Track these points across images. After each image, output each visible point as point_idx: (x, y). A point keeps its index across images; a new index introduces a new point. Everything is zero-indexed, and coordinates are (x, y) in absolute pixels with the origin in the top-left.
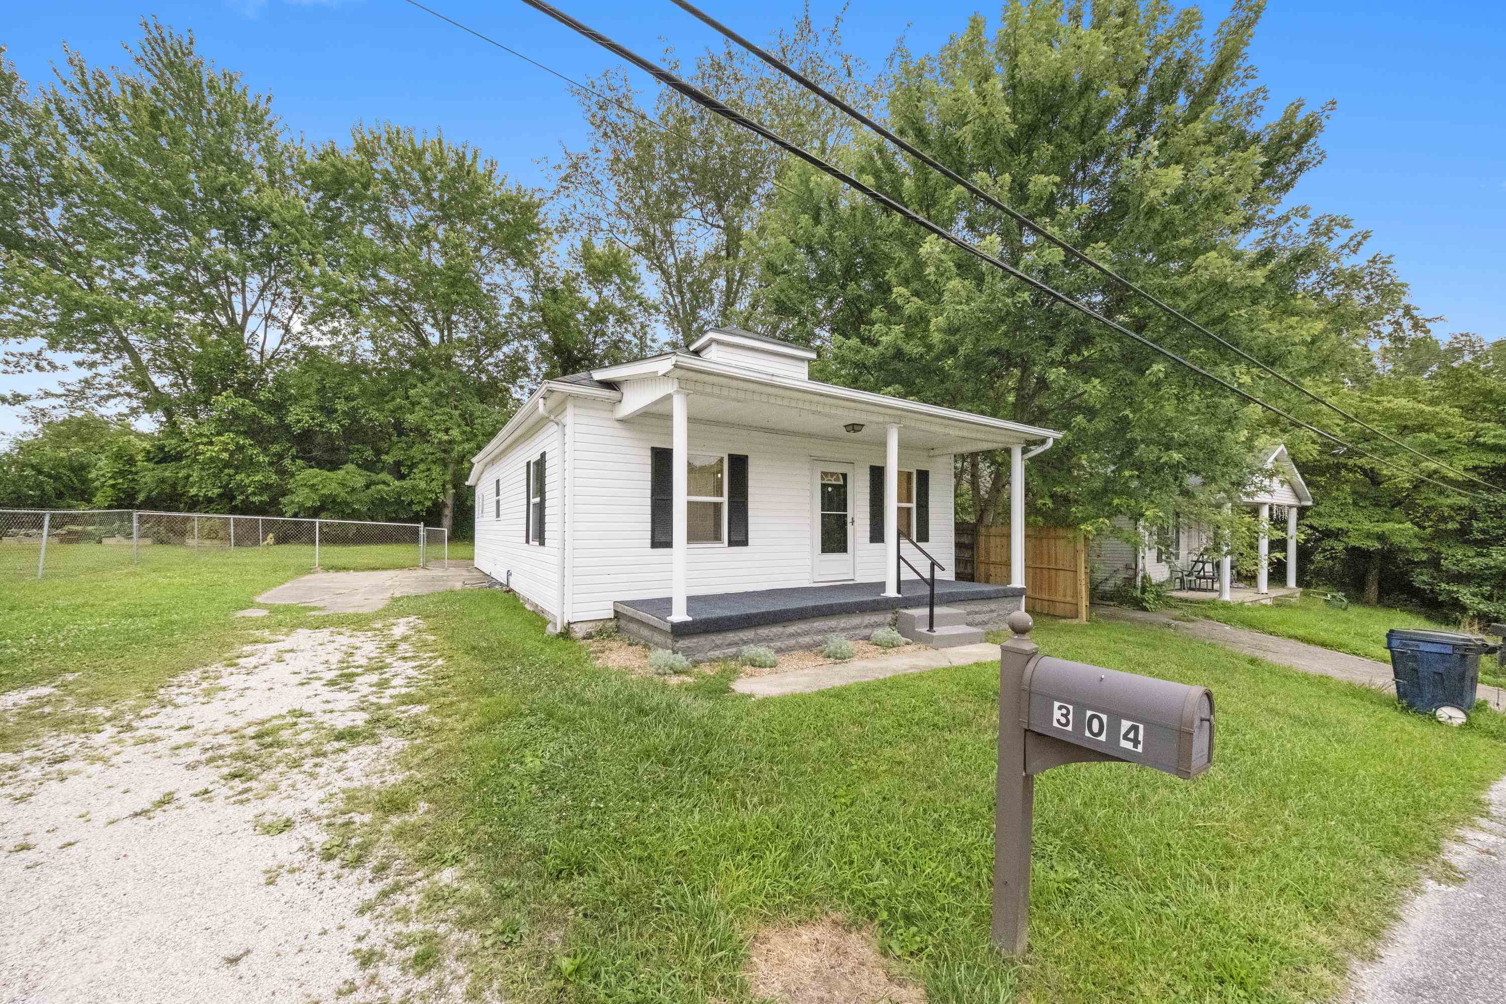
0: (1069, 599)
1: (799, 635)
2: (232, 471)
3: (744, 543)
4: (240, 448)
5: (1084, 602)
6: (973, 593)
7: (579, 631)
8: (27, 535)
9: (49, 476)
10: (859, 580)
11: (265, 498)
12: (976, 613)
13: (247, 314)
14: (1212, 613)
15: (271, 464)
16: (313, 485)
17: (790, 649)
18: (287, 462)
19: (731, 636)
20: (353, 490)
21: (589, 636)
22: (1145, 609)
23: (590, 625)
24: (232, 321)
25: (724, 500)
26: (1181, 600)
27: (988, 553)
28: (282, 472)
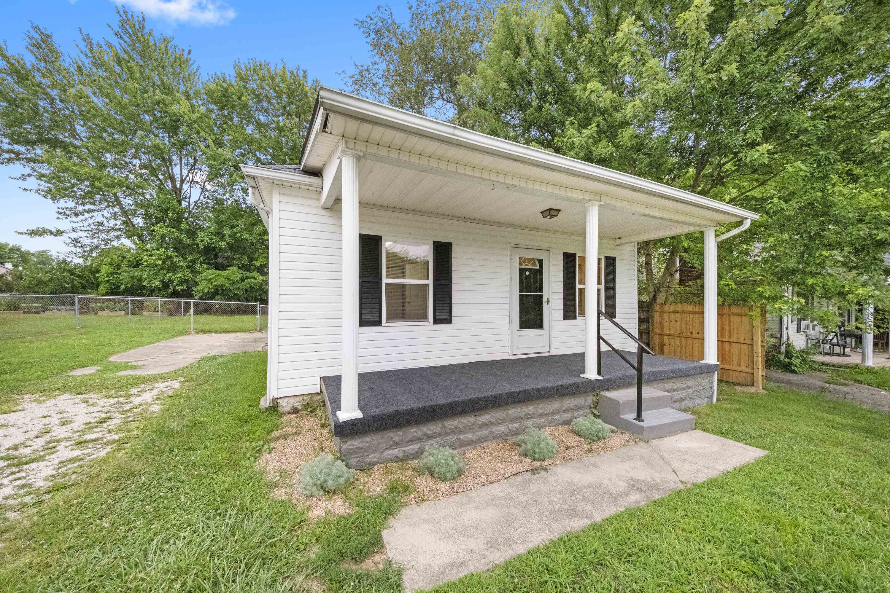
0: (743, 368)
1: (492, 424)
2: (164, 271)
3: (449, 321)
4: (169, 258)
5: (760, 372)
6: (672, 371)
7: (285, 406)
8: (58, 310)
9: (78, 276)
10: (554, 352)
11: (185, 287)
12: (674, 390)
13: (182, 181)
14: (861, 378)
15: (188, 267)
16: (210, 279)
17: (482, 440)
18: (197, 265)
19: (413, 431)
20: (234, 283)
21: (295, 411)
22: (794, 372)
23: (297, 399)
24: (174, 185)
25: (430, 282)
26: (823, 364)
27: (662, 327)
28: (195, 272)
